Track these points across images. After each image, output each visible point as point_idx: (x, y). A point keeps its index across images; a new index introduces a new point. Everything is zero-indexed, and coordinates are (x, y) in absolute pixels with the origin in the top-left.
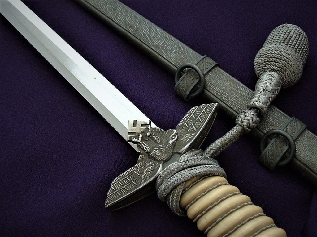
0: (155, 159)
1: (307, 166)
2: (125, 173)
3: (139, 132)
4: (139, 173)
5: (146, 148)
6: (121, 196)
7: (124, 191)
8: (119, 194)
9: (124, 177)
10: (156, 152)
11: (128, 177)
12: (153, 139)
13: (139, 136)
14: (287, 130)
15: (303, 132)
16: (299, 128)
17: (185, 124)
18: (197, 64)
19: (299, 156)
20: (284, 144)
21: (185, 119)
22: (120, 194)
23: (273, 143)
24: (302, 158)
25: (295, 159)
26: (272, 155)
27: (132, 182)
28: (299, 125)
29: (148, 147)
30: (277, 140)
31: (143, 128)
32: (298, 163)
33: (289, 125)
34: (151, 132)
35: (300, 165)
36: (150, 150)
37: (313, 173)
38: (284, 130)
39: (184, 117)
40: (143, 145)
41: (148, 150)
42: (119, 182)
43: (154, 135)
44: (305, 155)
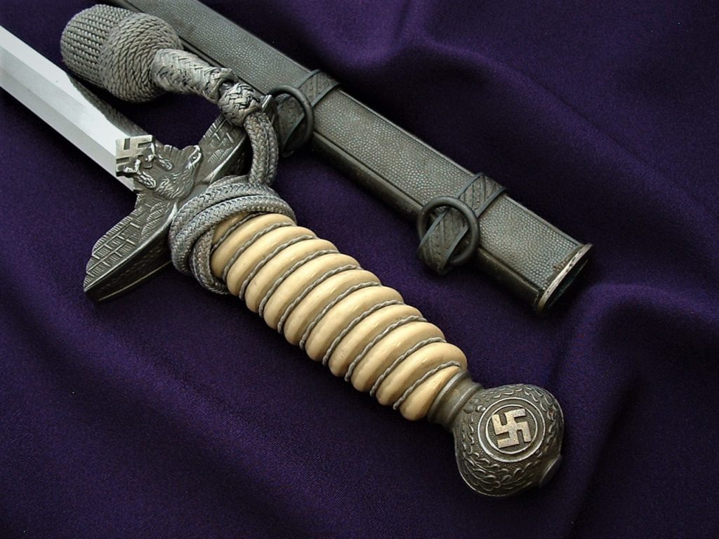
0: (164, 197)
1: (503, 262)
2: (115, 228)
3: (134, 156)
4: (138, 225)
5: (147, 181)
6: (110, 268)
7: (114, 259)
8: (106, 264)
9: (114, 235)
10: (166, 185)
11: (120, 235)
12: (159, 165)
13: (135, 162)
14: (465, 199)
15: (496, 199)
16: (488, 194)
17: (215, 134)
18: (299, 88)
19: (488, 245)
20: (459, 224)
21: (215, 127)
22: (108, 263)
23: (439, 223)
24: (493, 248)
25: (481, 251)
26: (438, 246)
27: (128, 242)
28: (490, 189)
29: (152, 179)
30: (446, 218)
31: (142, 149)
32: (488, 257)
33: (470, 188)
34: (156, 153)
35: (490, 261)
36: (155, 183)
37: (514, 274)
38: (459, 198)
39: (213, 124)
40: (142, 176)
41: (152, 183)
42: (105, 245)
43: (160, 157)
44: (500, 241)
